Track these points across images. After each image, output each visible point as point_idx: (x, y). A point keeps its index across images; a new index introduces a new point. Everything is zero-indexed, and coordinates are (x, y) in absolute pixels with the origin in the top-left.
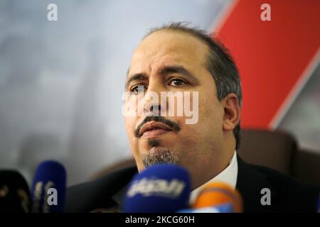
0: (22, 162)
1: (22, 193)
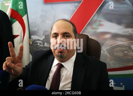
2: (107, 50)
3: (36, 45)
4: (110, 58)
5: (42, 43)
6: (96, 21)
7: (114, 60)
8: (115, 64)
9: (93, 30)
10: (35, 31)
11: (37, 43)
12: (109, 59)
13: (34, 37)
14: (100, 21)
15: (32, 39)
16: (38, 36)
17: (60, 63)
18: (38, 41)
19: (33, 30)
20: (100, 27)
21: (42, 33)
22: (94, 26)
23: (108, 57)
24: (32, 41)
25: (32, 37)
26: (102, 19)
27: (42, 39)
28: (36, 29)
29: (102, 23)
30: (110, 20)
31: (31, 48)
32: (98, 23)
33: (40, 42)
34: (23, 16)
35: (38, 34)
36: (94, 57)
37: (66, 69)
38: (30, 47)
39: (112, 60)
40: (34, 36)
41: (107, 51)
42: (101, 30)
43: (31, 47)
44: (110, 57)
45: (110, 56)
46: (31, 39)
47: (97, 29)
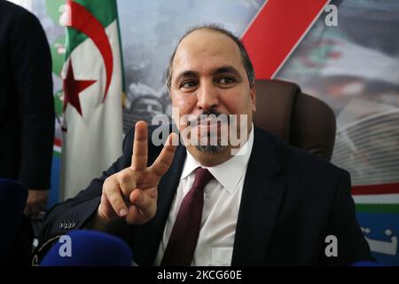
2: (348, 129)
3: (142, 111)
4: (355, 155)
5: (160, 106)
6: (318, 43)
8: (372, 173)
9: (311, 71)
10: (139, 72)
11: (145, 106)
12: (352, 157)
13: (137, 89)
14: (331, 42)
15: (132, 95)
16: (148, 84)
17: (203, 167)
18: (147, 101)
19: (135, 68)
20: (330, 61)
21: (161, 78)
22: (314, 58)
23: (351, 152)
24: (132, 99)
25: (133, 87)
26: (337, 38)
27: (159, 94)
28: (142, 66)
29: (337, 48)
30: (363, 41)
31: (129, 119)
32: (323, 48)
33: (154, 102)
34: (107, 25)
35: (149, 80)
36: (312, 151)
37: (222, 187)
38: (124, 117)
39: (363, 162)
40: (137, 84)
41: (350, 133)
42: (332, 69)
43: (127, 115)
44: (356, 152)
45: (358, 149)
46: (129, 95)
47: (322, 66)
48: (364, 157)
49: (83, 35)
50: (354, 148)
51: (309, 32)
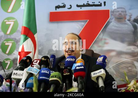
0: (48, 54)
1: (48, 60)
2: (113, 67)
4: (116, 75)
6: (101, 39)
7: (120, 76)
9: (100, 48)
14: (105, 39)
20: (105, 45)
21: (47, 52)
22: (100, 44)
28: (40, 49)
29: (107, 41)
30: (115, 39)
32: (103, 41)
34: (35, 34)
35: (43, 54)
42: (106, 48)
44: (116, 74)
45: (116, 73)
47: (103, 47)
48: (118, 75)
49: (28, 37)
50: (115, 73)
51: (98, 36)
